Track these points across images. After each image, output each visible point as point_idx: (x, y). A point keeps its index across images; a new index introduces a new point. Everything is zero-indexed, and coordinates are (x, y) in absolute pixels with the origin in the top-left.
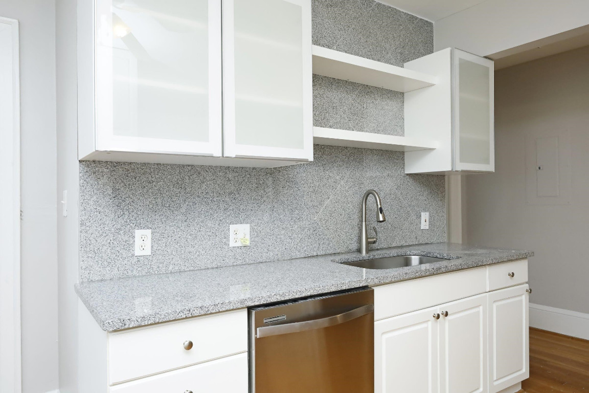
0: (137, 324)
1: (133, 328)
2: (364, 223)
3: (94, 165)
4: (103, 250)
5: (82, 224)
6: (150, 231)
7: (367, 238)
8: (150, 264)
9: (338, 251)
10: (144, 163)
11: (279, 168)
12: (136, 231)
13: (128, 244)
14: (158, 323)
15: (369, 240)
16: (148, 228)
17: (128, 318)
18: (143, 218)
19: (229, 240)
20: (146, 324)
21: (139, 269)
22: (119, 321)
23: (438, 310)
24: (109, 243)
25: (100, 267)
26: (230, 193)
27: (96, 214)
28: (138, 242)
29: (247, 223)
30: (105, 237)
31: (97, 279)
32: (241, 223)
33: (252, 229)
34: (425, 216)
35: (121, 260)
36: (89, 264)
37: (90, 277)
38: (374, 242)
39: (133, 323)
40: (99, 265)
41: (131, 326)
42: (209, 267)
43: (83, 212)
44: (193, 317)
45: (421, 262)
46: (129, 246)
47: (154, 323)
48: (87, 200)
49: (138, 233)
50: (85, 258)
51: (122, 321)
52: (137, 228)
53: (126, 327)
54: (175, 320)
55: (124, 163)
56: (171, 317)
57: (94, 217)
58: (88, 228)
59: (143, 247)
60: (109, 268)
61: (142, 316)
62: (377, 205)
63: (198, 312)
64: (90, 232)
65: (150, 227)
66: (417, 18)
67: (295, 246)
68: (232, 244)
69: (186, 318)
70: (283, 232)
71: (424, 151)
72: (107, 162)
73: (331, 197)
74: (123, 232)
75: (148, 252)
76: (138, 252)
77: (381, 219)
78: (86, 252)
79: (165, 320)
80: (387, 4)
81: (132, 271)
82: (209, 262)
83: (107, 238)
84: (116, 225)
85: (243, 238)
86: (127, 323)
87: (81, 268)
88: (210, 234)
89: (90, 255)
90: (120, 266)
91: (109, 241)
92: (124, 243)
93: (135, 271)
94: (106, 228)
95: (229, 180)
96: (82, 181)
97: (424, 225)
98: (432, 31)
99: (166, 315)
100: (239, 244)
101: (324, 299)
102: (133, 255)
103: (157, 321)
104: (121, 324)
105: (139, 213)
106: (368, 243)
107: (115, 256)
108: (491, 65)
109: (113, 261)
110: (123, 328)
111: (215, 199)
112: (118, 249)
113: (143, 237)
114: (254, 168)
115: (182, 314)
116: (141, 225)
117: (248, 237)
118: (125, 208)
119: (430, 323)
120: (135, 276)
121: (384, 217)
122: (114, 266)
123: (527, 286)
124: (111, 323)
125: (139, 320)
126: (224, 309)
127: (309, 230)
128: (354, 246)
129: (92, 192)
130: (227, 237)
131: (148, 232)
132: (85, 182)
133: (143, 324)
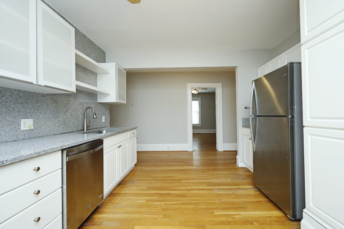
0: (11, 162)
1: (8, 165)
2: (85, 119)
7: (87, 125)
9: (74, 131)
11: (48, 94)
14: (23, 160)
15: (88, 126)
17: (5, 160)
19: (20, 127)
20: (16, 162)
23: (119, 145)
26: (22, 103)
29: (32, 118)
32: (28, 119)
33: (34, 122)
34: (103, 118)
38: (89, 126)
41: (7, 164)
42: (8, 141)
44: (40, 156)
45: (106, 132)
47: (20, 160)
53: (4, 165)
54: (32, 158)
56: (30, 157)
61: (14, 158)
62: (93, 112)
63: (43, 153)
66: (101, 49)
67: (56, 129)
68: (22, 128)
69: (37, 156)
70: (50, 123)
71: (107, 95)
73: (71, 109)
77: (95, 117)
80: (91, 40)
82: (8, 138)
85: (29, 125)
88: (9, 124)
95: (20, 97)
97: (103, 121)
98: (105, 55)
99: (27, 156)
100: (28, 129)
101: (89, 144)
106: (87, 127)
108: (125, 71)
110: (2, 165)
111: (12, 106)
114: (35, 93)
117: (32, 125)
119: (117, 149)
121: (96, 116)
123: (136, 137)
125: (12, 160)
126: (54, 151)
127: (62, 122)
128: (81, 128)
130: (19, 125)
133: (14, 162)
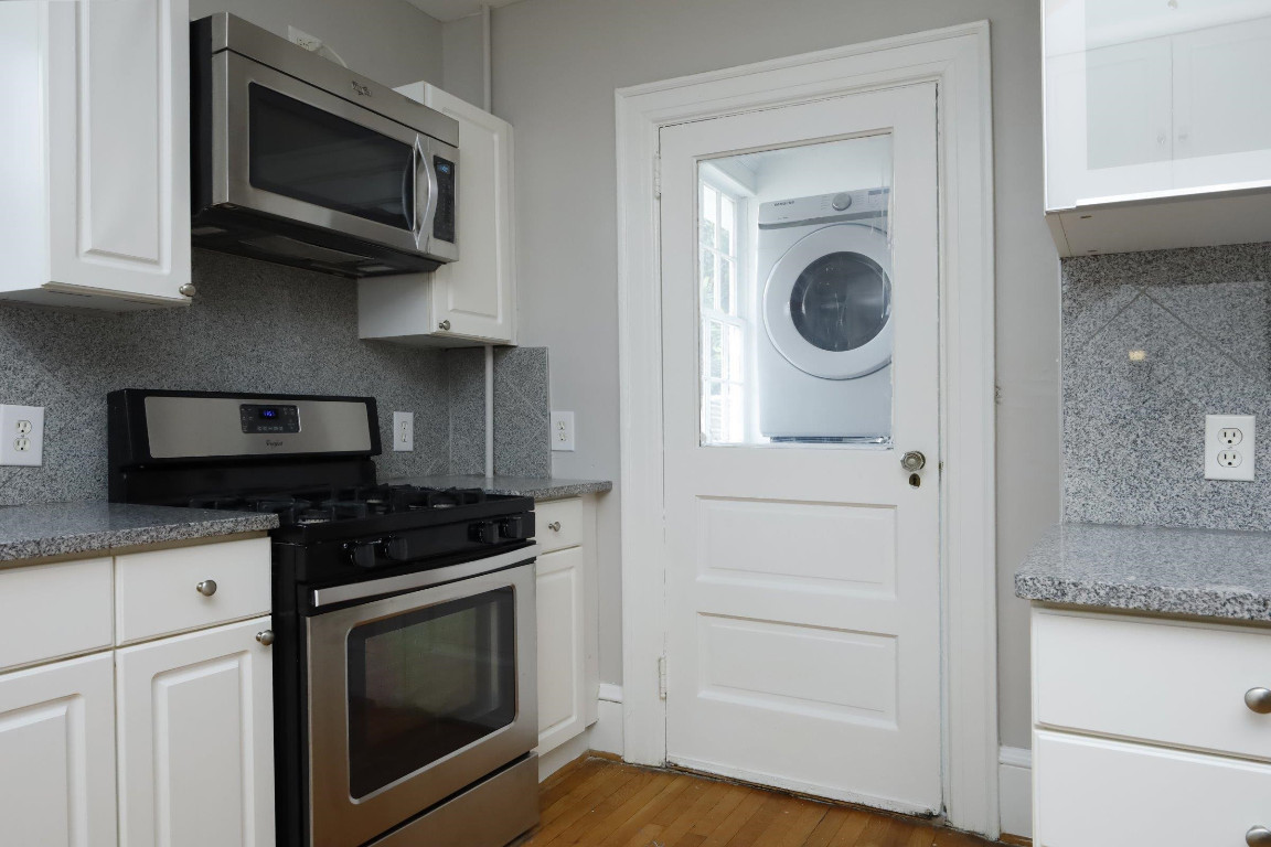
3: (1097, 264)
4: (1118, 458)
5: (1068, 396)
6: (1251, 419)
8: (1250, 503)
10: (1232, 246)
12: (1209, 418)
13: (1184, 447)
16: (1246, 412)
18: (1229, 386)
21: (1216, 512)
22: (1050, 583)
24: (1135, 442)
25: (1110, 495)
27: (1100, 373)
28: (1214, 445)
30: (1124, 426)
31: (1103, 521)
35: (1166, 484)
36: (1084, 483)
37: (1088, 515)
39: (1084, 595)
40: (1108, 491)
43: (1072, 370)
46: (1189, 450)
48: (1079, 344)
49: (1215, 423)
50: (1075, 471)
51: (1057, 583)
52: (1210, 409)
55: (1174, 252)
57: (1095, 381)
58: (1082, 406)
59: (1230, 459)
60: (1135, 501)
64: (1088, 413)
65: (1251, 408)
72: (1127, 254)
74: (1170, 417)
75: (1244, 470)
76: (1213, 469)
78: (1078, 458)
79: (1181, 609)
81: (1197, 515)
83: (1129, 428)
84: (1150, 401)
86: (1071, 592)
87: (1067, 491)
89: (1087, 465)
90: (1162, 498)
91: (1133, 437)
92: (1175, 445)
93: (1204, 516)
94: (1125, 407)
96: (1067, 302)
102: (1199, 476)
103: (1155, 606)
104: (1053, 590)
105: (1218, 372)
107: (1148, 472)
109: (1144, 485)
112: (1156, 457)
113: (1229, 434)
115: (1238, 609)
116: (1225, 403)
118: (1177, 360)
120: (1204, 530)
122: (1147, 495)
124: (1030, 583)
129: (1092, 326)
131: (1246, 423)
132: (1074, 305)
